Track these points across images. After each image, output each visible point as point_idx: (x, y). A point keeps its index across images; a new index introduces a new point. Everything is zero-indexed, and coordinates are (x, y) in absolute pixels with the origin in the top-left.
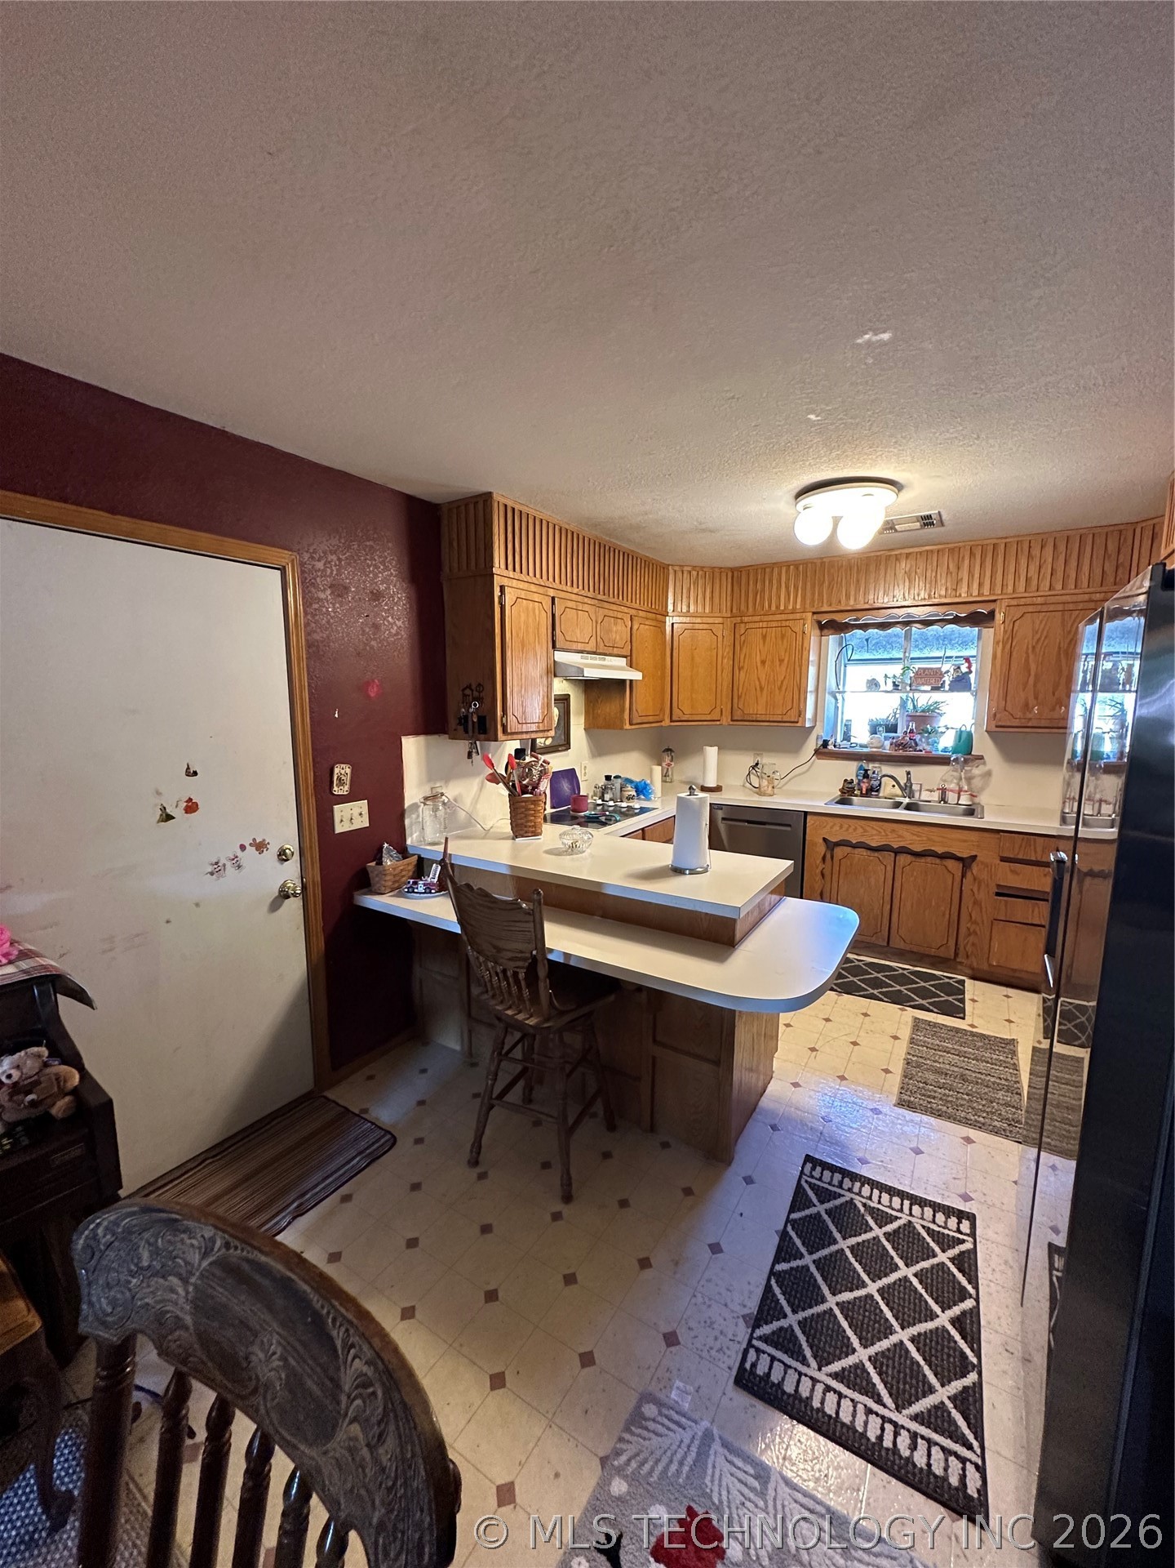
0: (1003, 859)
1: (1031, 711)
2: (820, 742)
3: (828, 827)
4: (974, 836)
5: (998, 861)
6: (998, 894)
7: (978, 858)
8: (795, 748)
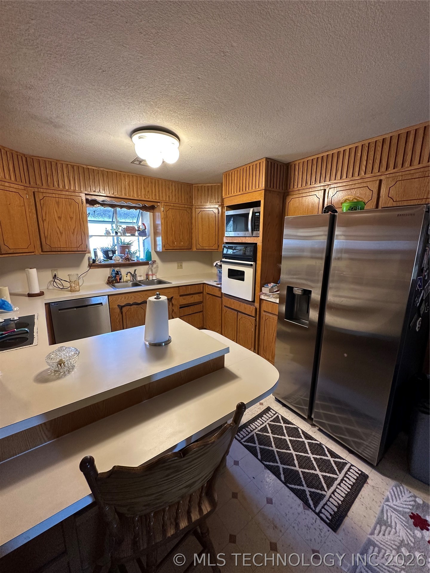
0: (181, 296)
1: (175, 244)
2: (91, 261)
3: (119, 300)
4: (172, 290)
5: (179, 297)
6: (180, 308)
7: (174, 297)
8: (77, 264)
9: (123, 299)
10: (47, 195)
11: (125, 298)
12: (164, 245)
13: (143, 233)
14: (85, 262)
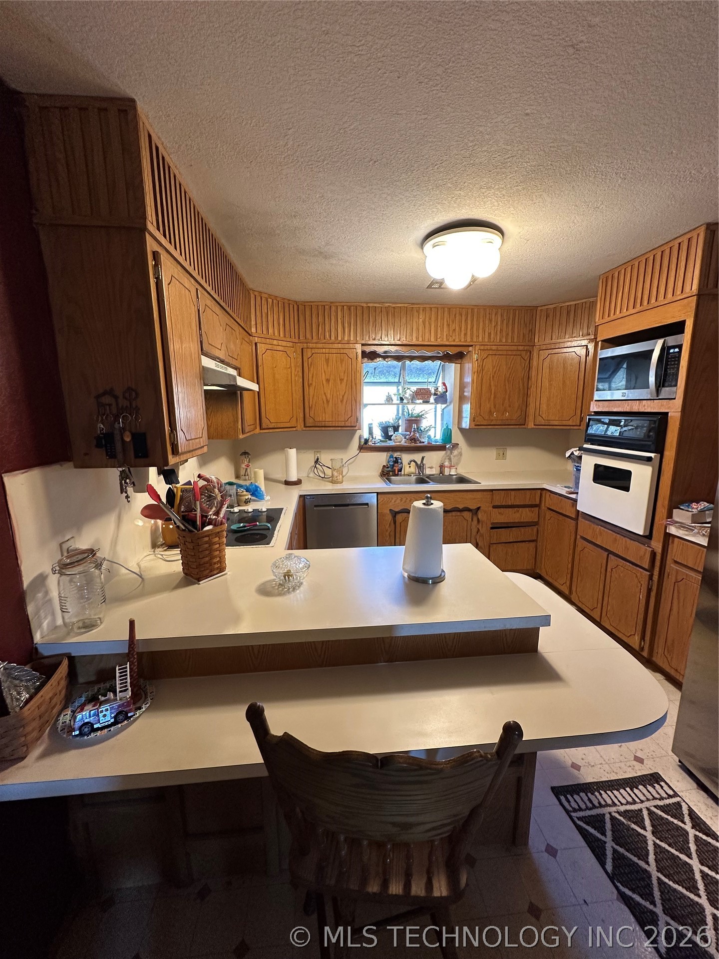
0: (494, 507)
1: (493, 415)
2: (363, 441)
3: (393, 501)
4: (479, 495)
5: (491, 508)
6: (492, 528)
7: (481, 508)
8: (344, 446)
9: (398, 501)
10: (316, 351)
11: (401, 500)
12: (474, 418)
13: (441, 398)
14: (355, 444)
